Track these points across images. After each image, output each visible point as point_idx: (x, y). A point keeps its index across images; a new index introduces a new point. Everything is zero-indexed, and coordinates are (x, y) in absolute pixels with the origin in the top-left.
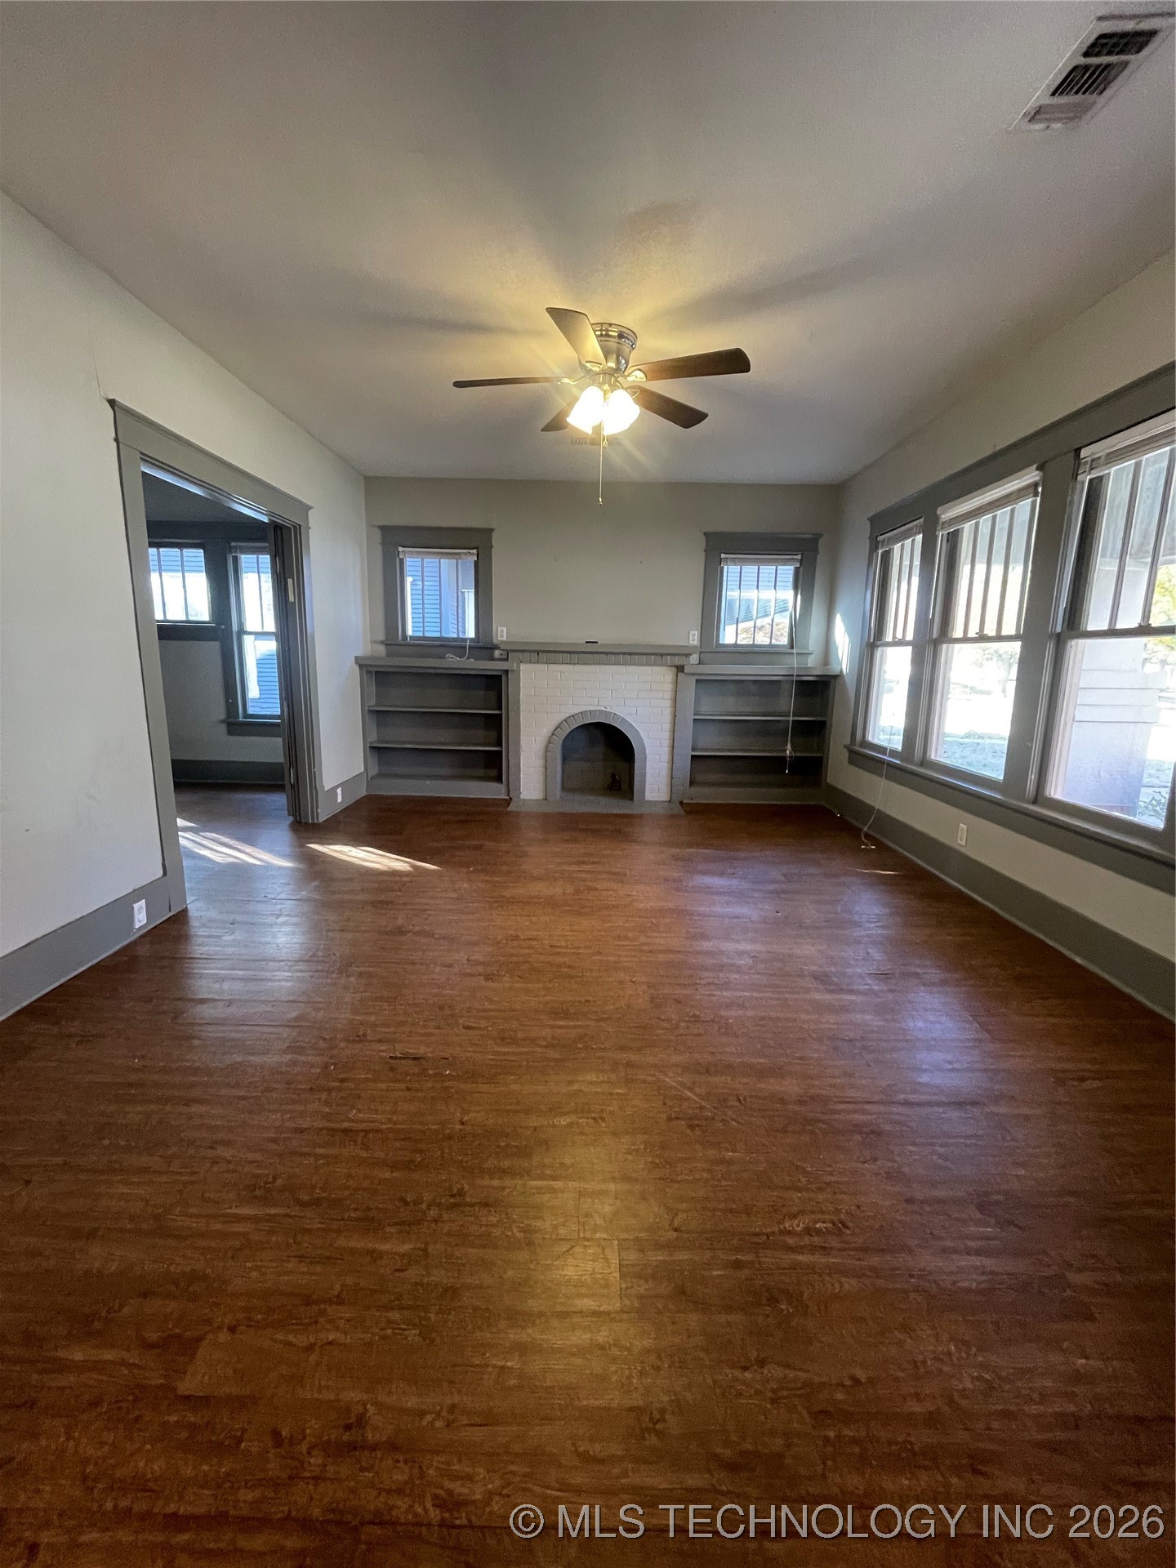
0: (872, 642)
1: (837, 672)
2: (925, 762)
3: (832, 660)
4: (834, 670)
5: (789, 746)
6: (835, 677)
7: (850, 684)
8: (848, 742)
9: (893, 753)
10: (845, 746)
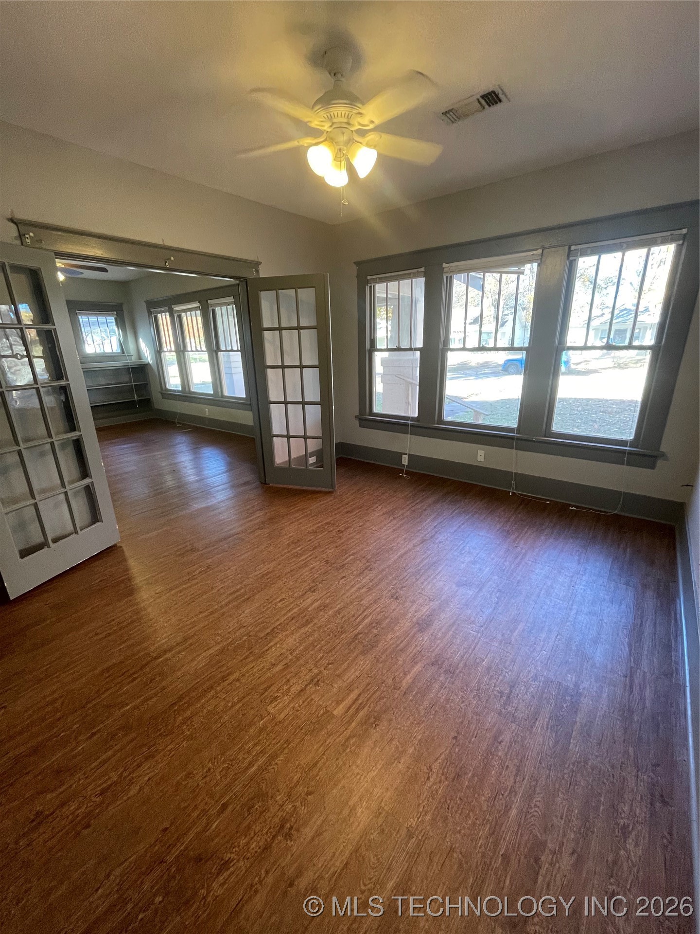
0: (158, 351)
1: (147, 362)
2: (190, 392)
3: (143, 357)
4: (145, 361)
5: (135, 396)
6: (147, 364)
7: (155, 367)
8: (160, 390)
9: (179, 391)
10: (159, 392)
